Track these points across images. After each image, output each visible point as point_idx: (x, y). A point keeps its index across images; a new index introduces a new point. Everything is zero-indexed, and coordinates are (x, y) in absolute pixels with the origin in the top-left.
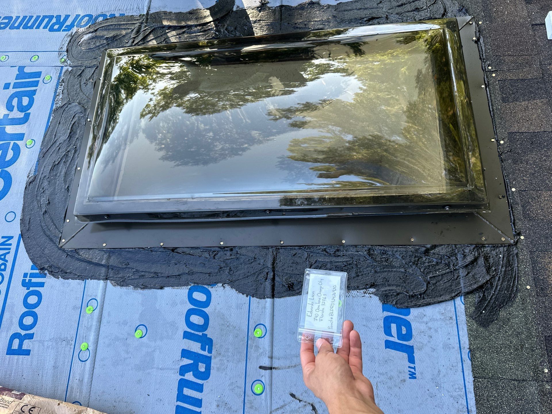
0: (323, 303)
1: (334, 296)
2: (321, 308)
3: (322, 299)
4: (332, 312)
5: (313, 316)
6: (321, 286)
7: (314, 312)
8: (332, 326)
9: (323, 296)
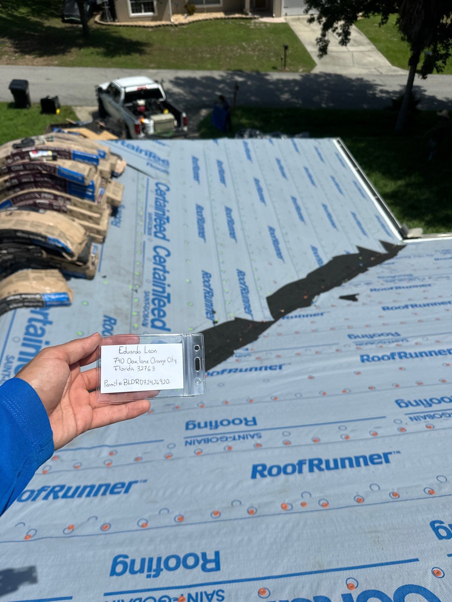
0: (141, 369)
1: (154, 382)
2: (134, 366)
3: (147, 365)
4: (130, 383)
5: (120, 356)
6: (166, 361)
7: (126, 356)
8: (108, 385)
9: (151, 365)
